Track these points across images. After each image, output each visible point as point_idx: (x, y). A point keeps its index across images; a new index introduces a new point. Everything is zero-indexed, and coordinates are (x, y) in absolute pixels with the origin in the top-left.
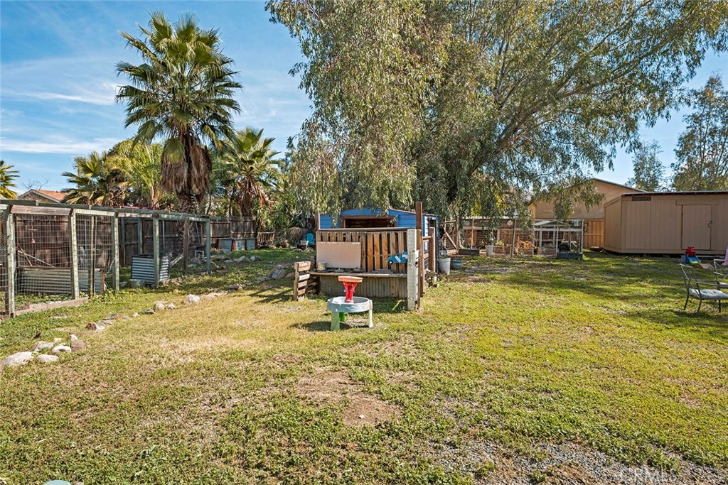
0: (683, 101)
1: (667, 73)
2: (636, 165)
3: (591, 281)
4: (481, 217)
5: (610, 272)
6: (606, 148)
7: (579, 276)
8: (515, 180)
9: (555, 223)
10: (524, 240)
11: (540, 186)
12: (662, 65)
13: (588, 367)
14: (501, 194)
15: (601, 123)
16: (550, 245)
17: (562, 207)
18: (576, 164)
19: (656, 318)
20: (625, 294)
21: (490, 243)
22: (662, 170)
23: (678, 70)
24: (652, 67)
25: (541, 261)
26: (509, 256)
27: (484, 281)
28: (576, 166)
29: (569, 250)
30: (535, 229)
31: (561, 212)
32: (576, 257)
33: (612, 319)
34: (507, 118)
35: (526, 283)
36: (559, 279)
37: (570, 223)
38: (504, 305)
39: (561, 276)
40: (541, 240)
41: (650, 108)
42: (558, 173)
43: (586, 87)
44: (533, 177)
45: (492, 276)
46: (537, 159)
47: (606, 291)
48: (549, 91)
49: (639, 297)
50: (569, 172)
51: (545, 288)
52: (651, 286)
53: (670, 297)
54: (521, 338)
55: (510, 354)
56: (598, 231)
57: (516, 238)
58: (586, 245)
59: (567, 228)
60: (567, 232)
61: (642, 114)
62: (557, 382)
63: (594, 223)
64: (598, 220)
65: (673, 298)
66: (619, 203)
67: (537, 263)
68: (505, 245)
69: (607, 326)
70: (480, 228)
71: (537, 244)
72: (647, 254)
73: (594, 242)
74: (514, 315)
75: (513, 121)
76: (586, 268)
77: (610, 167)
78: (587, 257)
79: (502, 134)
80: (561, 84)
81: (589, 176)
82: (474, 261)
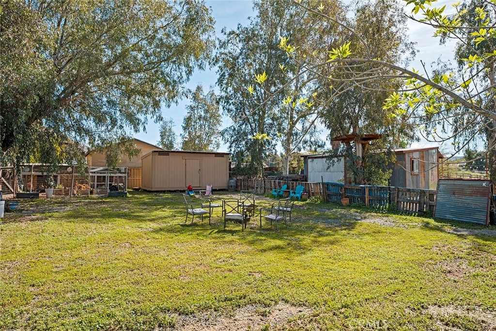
0: (184, 95)
1: (176, 75)
2: (161, 133)
3: (132, 211)
4: (40, 164)
5: (144, 204)
6: (141, 117)
7: (124, 208)
8: (73, 134)
9: (106, 170)
10: (82, 183)
11: (95, 140)
12: (173, 69)
13: (125, 271)
14: (60, 144)
15: (138, 99)
16: (104, 187)
17: (112, 157)
18: (121, 125)
19: (171, 230)
20: (153, 217)
21: (49, 186)
22: (175, 137)
23: (181, 75)
24: (168, 69)
25: (96, 199)
26: (68, 197)
27: (41, 219)
28: (121, 127)
29: (117, 190)
30: (91, 174)
31: (111, 161)
32: (123, 195)
33: (144, 235)
34: (66, 81)
35: (81, 217)
36: (109, 212)
37: (118, 169)
38: (59, 237)
39: (110, 209)
40: (96, 183)
41: (167, 95)
42: (109, 131)
43: (127, 71)
44: (88, 132)
45: (50, 214)
46: (92, 119)
47: (141, 216)
48: (100, 66)
49: (161, 218)
50: (116, 131)
51: (97, 219)
52: (168, 210)
53: (178, 216)
54: (73, 261)
55: (60, 277)
56: (138, 177)
57: (75, 182)
58: (130, 187)
59: (116, 173)
60: (116, 177)
61: (163, 98)
62: (100, 288)
63: (135, 170)
64: (138, 168)
65: (180, 216)
66: (151, 156)
67: (92, 201)
68: (65, 188)
69: (140, 240)
70: (40, 174)
71: (93, 186)
72: (167, 191)
73: (135, 184)
74: (68, 244)
75: (71, 84)
76: (129, 203)
77: (144, 131)
78: (130, 194)
79: (61, 94)
80: (109, 65)
81: (131, 136)
82: (33, 203)
